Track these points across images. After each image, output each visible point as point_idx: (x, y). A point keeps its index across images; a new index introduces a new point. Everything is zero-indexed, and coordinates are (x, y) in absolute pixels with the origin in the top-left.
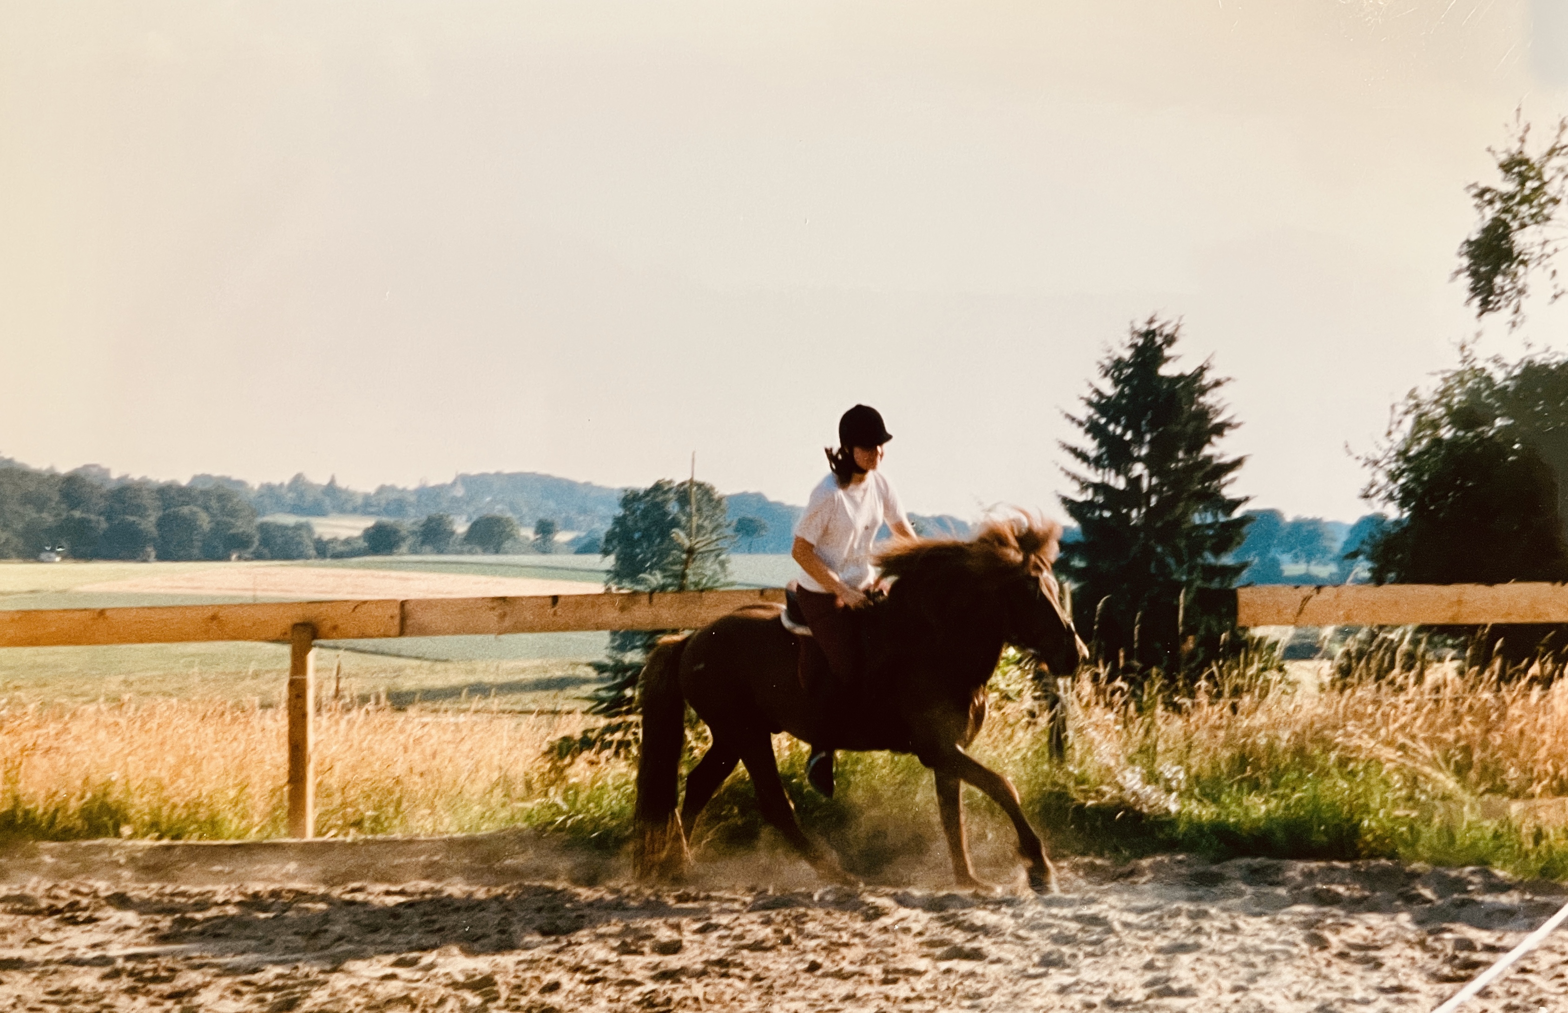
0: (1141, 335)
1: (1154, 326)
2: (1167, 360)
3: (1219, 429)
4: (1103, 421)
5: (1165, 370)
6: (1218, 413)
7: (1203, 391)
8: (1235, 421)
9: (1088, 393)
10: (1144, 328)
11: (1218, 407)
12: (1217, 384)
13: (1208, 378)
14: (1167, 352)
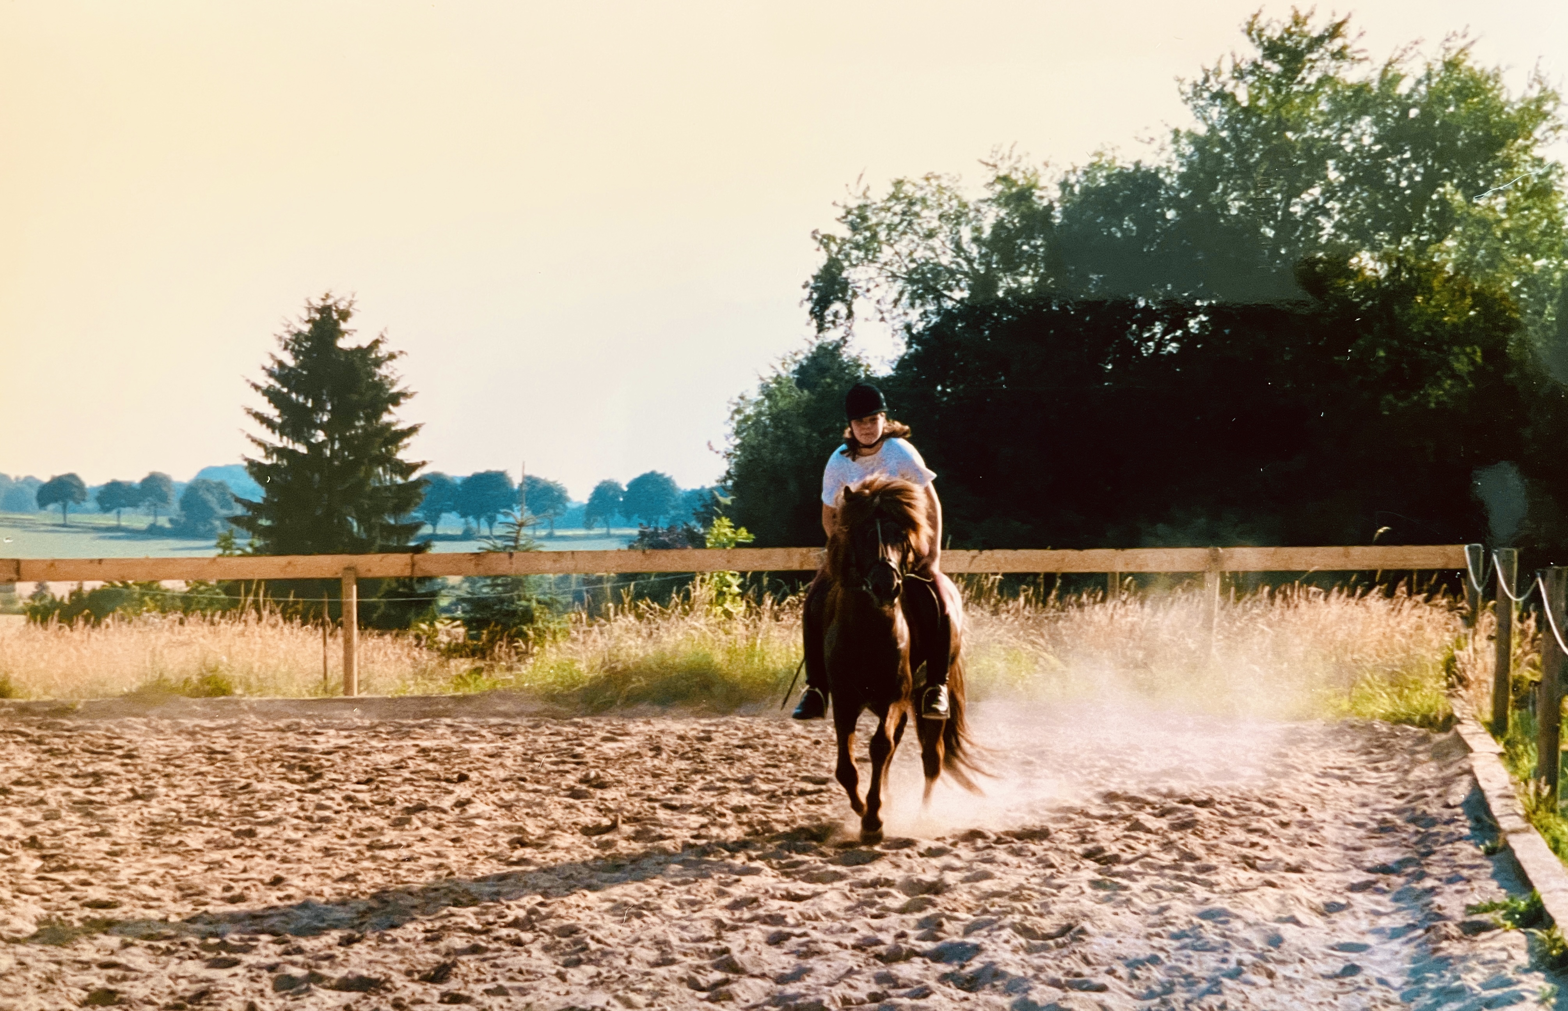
0: (318, 310)
1: (330, 302)
2: (342, 333)
3: (395, 399)
4: (285, 390)
5: (344, 343)
6: (392, 384)
7: (378, 363)
8: (410, 390)
9: (269, 364)
10: (319, 304)
11: (393, 377)
12: (392, 357)
13: (383, 350)
14: (343, 326)
